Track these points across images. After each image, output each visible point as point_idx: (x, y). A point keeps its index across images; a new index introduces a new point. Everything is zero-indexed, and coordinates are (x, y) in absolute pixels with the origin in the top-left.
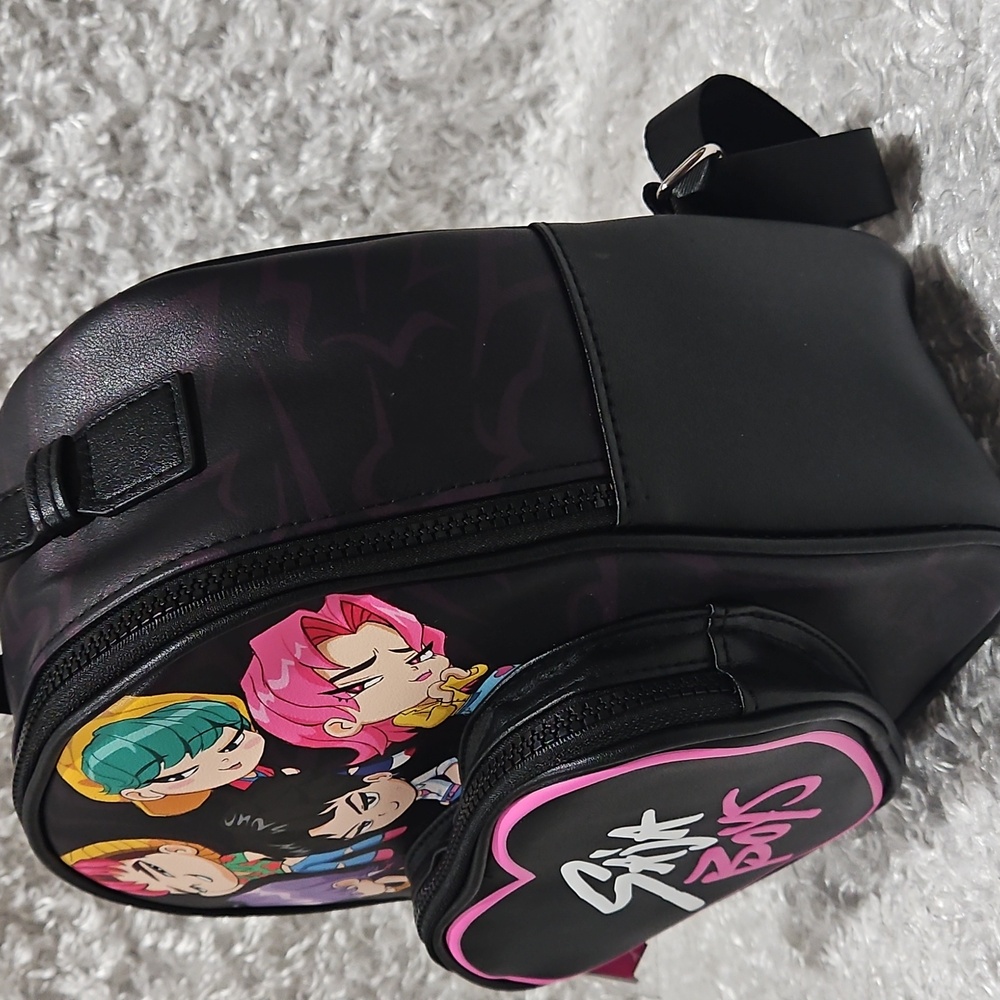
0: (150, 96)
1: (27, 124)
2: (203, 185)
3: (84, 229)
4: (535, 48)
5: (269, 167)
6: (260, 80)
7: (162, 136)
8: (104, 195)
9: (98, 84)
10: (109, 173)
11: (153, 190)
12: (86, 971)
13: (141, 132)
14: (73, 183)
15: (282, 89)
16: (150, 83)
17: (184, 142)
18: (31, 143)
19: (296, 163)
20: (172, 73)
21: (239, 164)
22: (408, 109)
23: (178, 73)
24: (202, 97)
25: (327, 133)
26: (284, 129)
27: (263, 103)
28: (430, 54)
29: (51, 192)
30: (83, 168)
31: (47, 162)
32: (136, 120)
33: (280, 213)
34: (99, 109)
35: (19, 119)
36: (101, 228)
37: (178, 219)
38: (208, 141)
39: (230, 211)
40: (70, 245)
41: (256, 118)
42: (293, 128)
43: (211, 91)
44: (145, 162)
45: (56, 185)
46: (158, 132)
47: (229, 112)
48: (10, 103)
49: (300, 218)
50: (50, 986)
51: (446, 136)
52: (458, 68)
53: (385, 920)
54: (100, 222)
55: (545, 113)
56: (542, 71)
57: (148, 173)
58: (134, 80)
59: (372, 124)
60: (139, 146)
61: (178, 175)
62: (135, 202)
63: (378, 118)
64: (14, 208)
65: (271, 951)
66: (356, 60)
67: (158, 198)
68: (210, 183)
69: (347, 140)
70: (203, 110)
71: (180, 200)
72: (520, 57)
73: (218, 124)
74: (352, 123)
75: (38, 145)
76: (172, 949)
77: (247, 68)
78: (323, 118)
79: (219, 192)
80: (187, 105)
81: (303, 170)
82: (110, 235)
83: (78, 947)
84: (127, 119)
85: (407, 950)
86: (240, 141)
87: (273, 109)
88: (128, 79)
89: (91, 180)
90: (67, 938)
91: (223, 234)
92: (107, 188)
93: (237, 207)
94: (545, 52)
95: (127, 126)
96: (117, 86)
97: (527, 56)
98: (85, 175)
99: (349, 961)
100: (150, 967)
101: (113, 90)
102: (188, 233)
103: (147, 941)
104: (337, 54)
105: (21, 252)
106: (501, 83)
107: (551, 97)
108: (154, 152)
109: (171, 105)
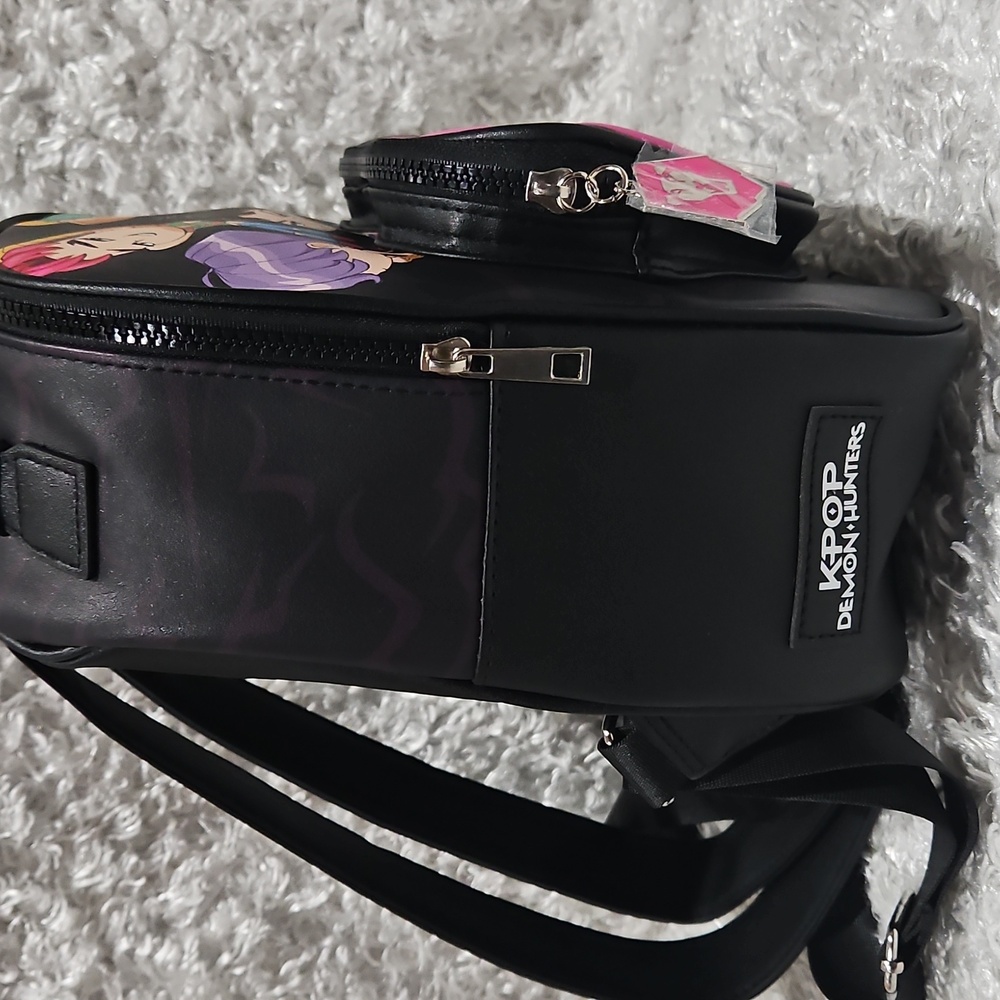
0: (172, 40)
1: (40, 60)
2: (223, 133)
3: (94, 171)
4: (578, 21)
5: (293, 120)
6: (287, 33)
7: (182, 81)
8: (117, 137)
9: (116, 27)
10: (124, 115)
11: (170, 135)
12: (53, 979)
13: (160, 78)
14: (85, 123)
15: (310, 41)
16: (172, 30)
17: (204, 88)
18: (44, 81)
19: (322, 115)
20: (195, 19)
21: (262, 115)
22: (442, 70)
23: (201, 21)
24: (226, 46)
25: (356, 88)
26: (310, 81)
27: (289, 54)
28: (465, 16)
29: (61, 128)
30: (97, 108)
31: (60, 100)
32: (154, 64)
33: (303, 167)
34: (117, 51)
35: (32, 57)
36: (113, 170)
37: (195, 165)
38: (229, 88)
39: (251, 161)
40: (79, 186)
41: (280, 68)
42: (319, 81)
43: (235, 39)
44: (163, 107)
45: (68, 123)
46: (177, 76)
47: (253, 61)
48: (23, 39)
49: (324, 174)
50: (10, 992)
51: (482, 101)
52: (496, 33)
53: (395, 940)
54: (110, 162)
55: (587, 85)
56: (585, 41)
57: (165, 118)
58: (155, 25)
59: (403, 82)
60: (157, 91)
61: (196, 122)
62: (149, 146)
63: (409, 75)
64: (20, 145)
65: (263, 966)
66: (387, 18)
67: (175, 145)
68: (230, 133)
69: (378, 95)
70: (226, 59)
71: (197, 147)
72: (562, 28)
73: (241, 73)
74: (383, 81)
75: (51, 82)
76: (150, 957)
77: (275, 19)
78: (353, 73)
79: (239, 140)
80: (209, 52)
81: (328, 122)
82: (121, 176)
83: (44, 948)
84: (146, 62)
85: (419, 977)
86: (264, 90)
87: (300, 60)
88: (149, 24)
89: (104, 121)
90: (33, 938)
91: (242, 185)
92: (119, 129)
93: (258, 158)
94: (588, 25)
95: (146, 71)
96: (138, 32)
97: (569, 28)
98: (98, 116)
99: (352, 982)
100: (125, 977)
101: (134, 34)
102: (205, 181)
103: (123, 945)
104: (368, 12)
105: (27, 190)
106: (541, 51)
107: (595, 68)
108: (173, 96)
109: (192, 49)
